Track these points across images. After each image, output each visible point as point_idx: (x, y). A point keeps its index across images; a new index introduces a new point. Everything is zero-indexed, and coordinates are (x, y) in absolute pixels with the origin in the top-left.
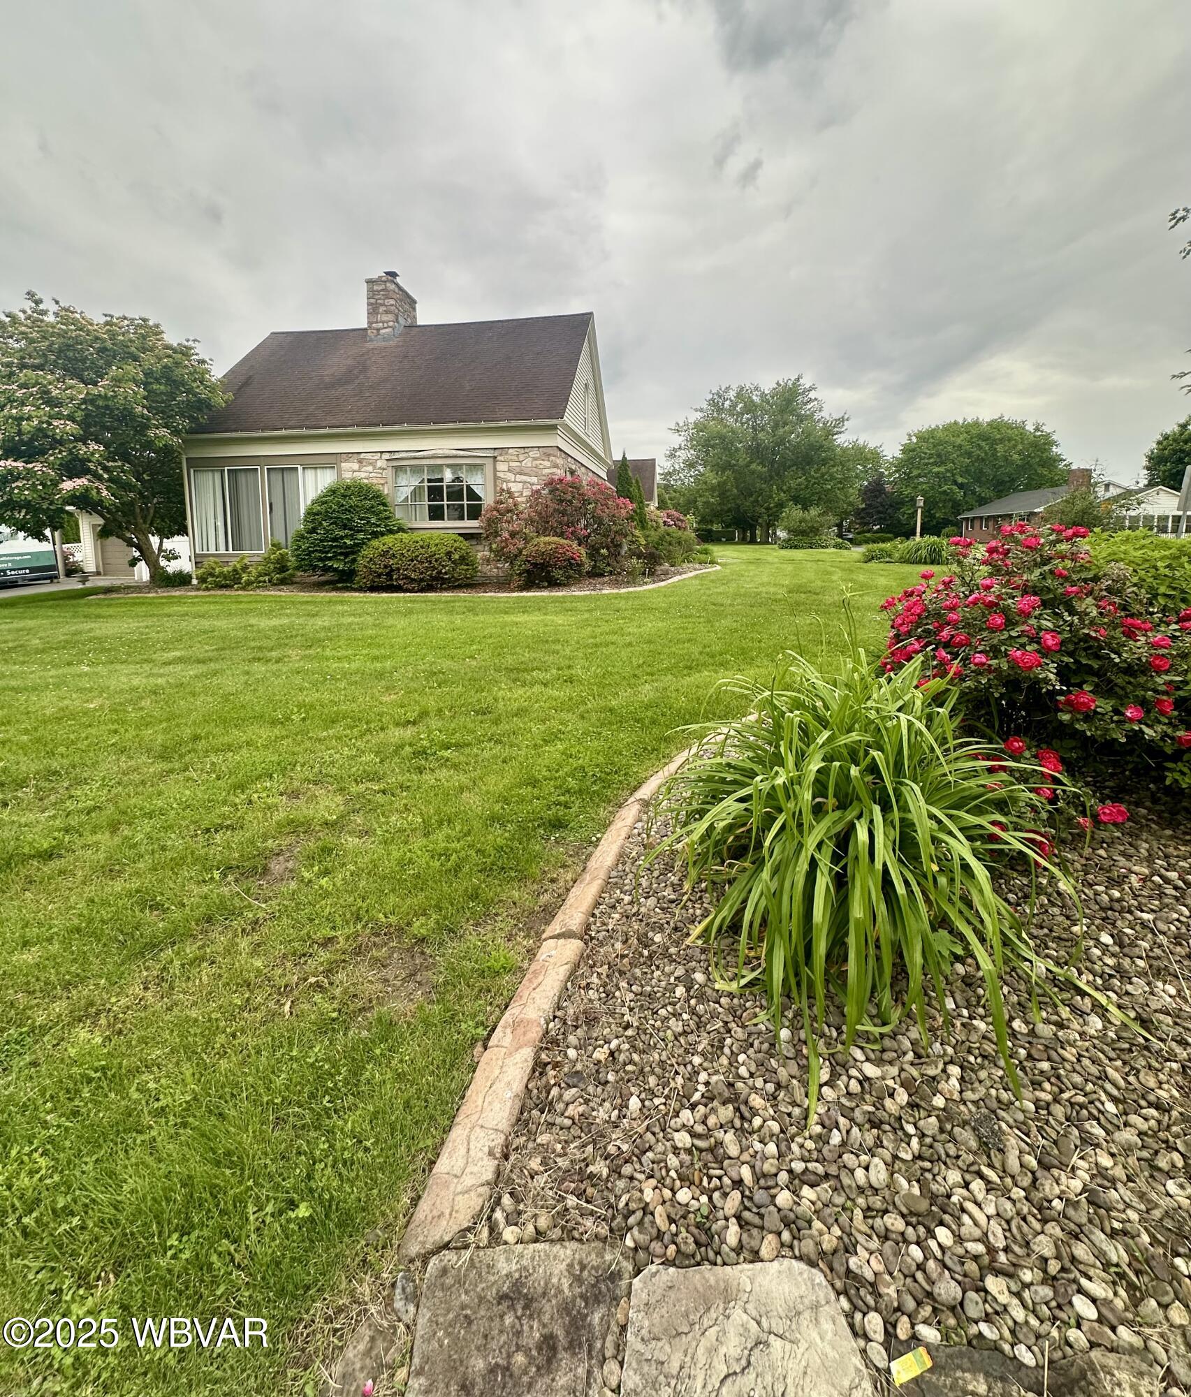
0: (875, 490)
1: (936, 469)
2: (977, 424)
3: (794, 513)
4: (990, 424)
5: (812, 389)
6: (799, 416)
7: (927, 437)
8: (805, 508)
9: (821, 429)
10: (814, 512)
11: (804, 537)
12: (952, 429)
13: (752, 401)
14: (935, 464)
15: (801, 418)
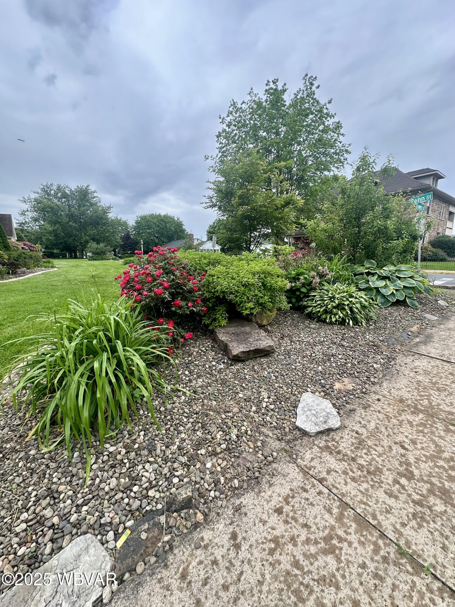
0: (127, 237)
1: (148, 231)
2: (160, 215)
3: (93, 245)
4: (164, 216)
5: (94, 192)
6: (90, 203)
7: (144, 218)
8: (98, 243)
9: (101, 210)
10: (102, 245)
11: (99, 255)
12: (152, 216)
13: (66, 193)
14: (148, 229)
15: (92, 205)
